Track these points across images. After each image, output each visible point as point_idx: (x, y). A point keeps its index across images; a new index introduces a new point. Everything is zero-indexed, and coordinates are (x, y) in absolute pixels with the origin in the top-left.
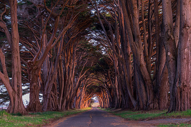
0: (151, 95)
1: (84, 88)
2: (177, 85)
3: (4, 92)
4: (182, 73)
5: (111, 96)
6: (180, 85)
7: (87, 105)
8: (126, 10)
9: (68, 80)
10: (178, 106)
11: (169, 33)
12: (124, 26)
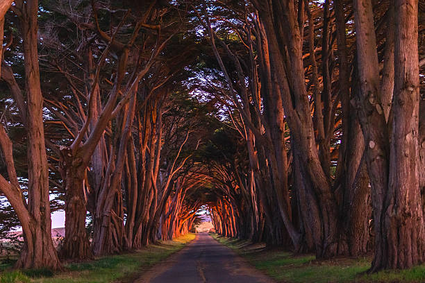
0: (333, 225)
1: (179, 195)
2: (391, 212)
3: (5, 209)
4: (400, 186)
5: (240, 211)
6: (396, 213)
7: (186, 228)
8: (275, 38)
9: (146, 181)
10: (393, 259)
11: (372, 100)
12: (269, 65)
